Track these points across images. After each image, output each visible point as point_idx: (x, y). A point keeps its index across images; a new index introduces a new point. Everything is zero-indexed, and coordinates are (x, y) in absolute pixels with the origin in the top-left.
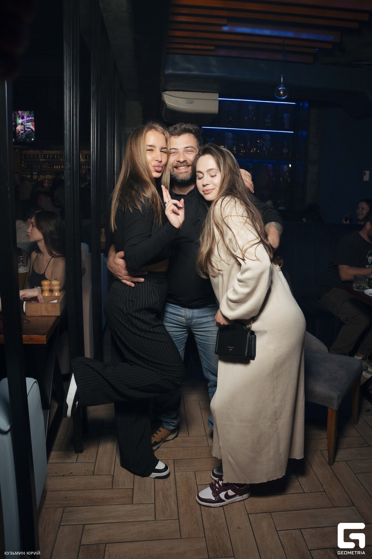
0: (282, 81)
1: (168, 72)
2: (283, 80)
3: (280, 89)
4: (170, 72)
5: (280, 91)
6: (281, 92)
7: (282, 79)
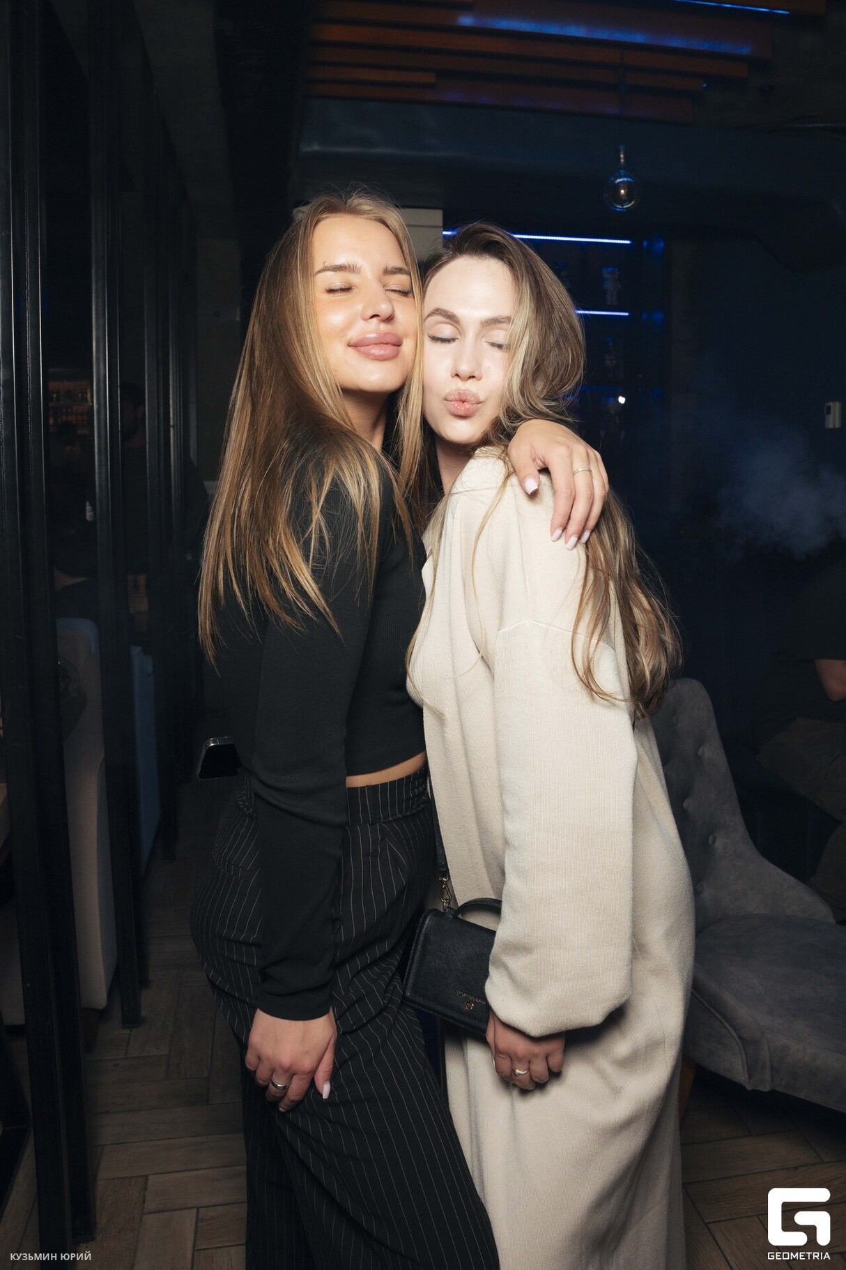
0: (622, 161)
1: (309, 149)
2: (625, 158)
3: (618, 180)
4: (316, 148)
5: (618, 187)
6: (622, 191)
7: (622, 156)
